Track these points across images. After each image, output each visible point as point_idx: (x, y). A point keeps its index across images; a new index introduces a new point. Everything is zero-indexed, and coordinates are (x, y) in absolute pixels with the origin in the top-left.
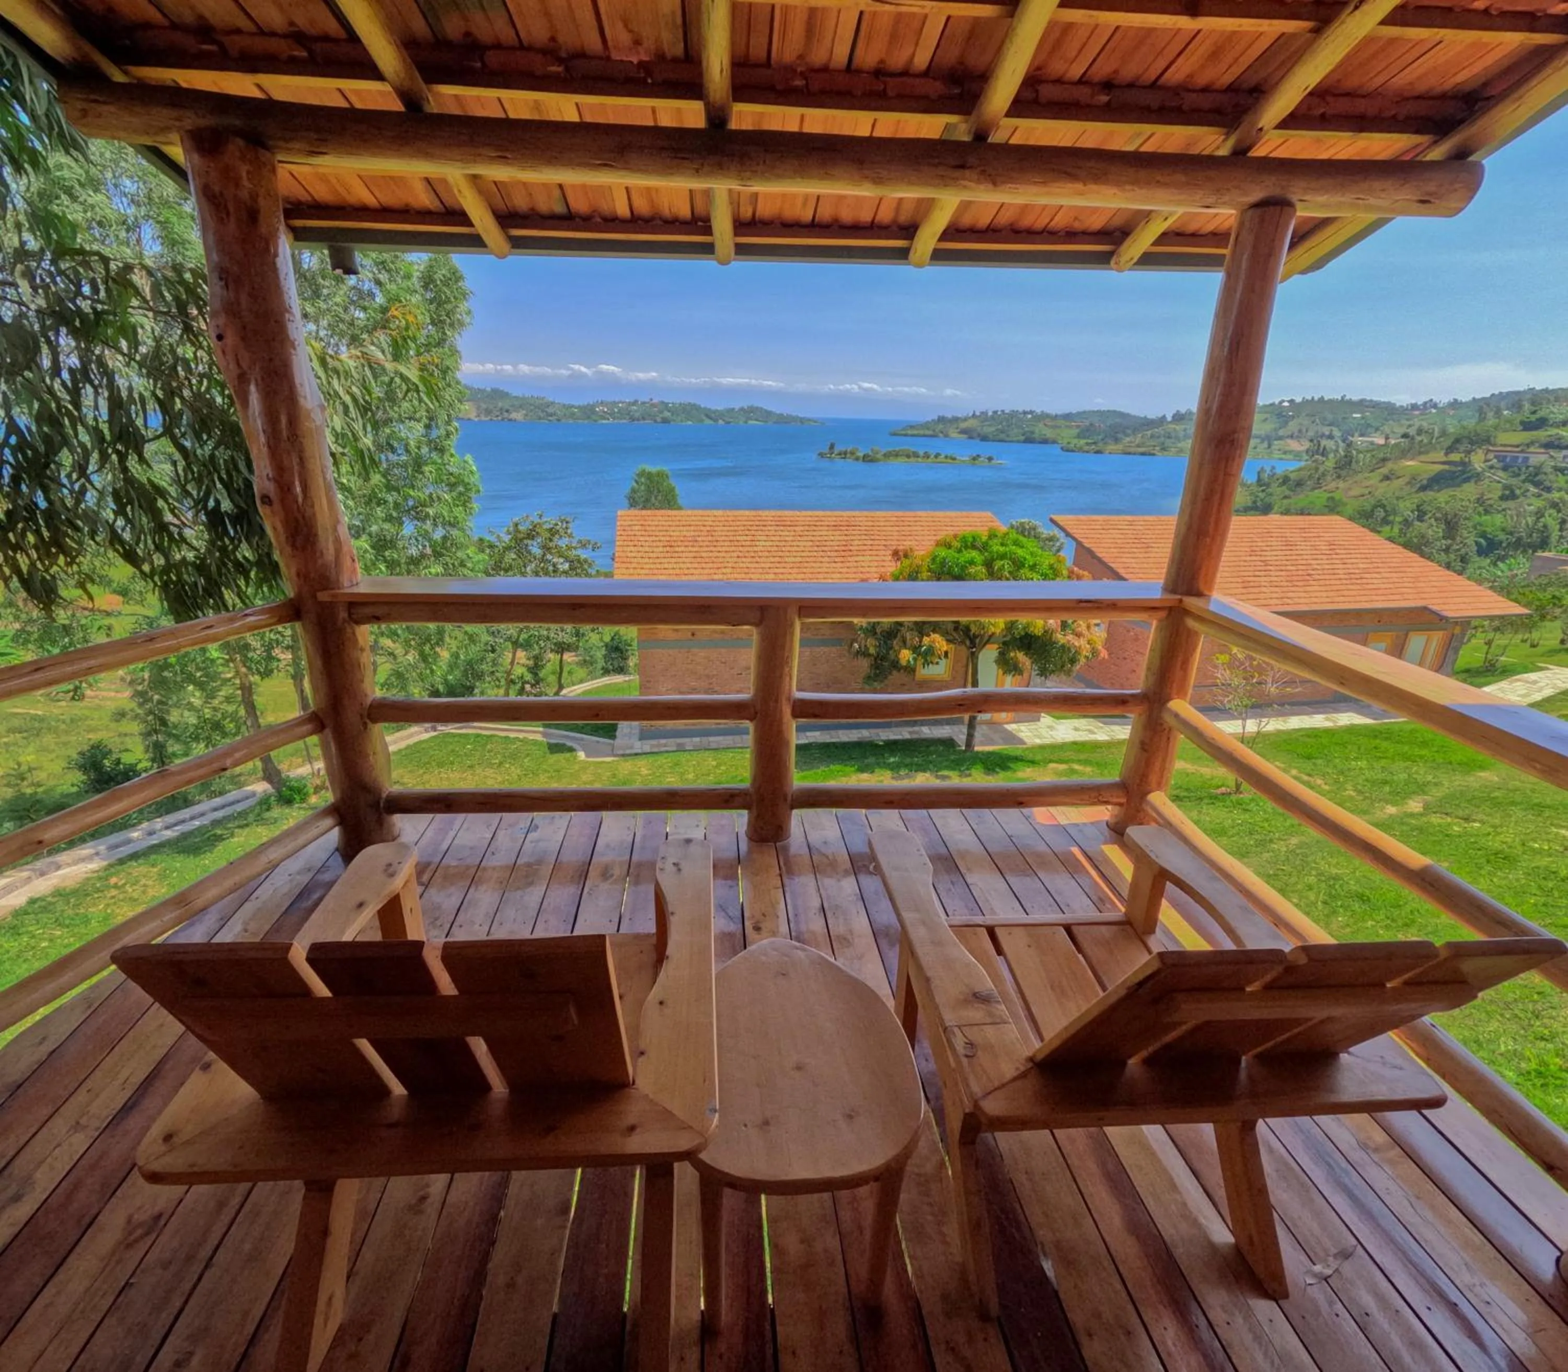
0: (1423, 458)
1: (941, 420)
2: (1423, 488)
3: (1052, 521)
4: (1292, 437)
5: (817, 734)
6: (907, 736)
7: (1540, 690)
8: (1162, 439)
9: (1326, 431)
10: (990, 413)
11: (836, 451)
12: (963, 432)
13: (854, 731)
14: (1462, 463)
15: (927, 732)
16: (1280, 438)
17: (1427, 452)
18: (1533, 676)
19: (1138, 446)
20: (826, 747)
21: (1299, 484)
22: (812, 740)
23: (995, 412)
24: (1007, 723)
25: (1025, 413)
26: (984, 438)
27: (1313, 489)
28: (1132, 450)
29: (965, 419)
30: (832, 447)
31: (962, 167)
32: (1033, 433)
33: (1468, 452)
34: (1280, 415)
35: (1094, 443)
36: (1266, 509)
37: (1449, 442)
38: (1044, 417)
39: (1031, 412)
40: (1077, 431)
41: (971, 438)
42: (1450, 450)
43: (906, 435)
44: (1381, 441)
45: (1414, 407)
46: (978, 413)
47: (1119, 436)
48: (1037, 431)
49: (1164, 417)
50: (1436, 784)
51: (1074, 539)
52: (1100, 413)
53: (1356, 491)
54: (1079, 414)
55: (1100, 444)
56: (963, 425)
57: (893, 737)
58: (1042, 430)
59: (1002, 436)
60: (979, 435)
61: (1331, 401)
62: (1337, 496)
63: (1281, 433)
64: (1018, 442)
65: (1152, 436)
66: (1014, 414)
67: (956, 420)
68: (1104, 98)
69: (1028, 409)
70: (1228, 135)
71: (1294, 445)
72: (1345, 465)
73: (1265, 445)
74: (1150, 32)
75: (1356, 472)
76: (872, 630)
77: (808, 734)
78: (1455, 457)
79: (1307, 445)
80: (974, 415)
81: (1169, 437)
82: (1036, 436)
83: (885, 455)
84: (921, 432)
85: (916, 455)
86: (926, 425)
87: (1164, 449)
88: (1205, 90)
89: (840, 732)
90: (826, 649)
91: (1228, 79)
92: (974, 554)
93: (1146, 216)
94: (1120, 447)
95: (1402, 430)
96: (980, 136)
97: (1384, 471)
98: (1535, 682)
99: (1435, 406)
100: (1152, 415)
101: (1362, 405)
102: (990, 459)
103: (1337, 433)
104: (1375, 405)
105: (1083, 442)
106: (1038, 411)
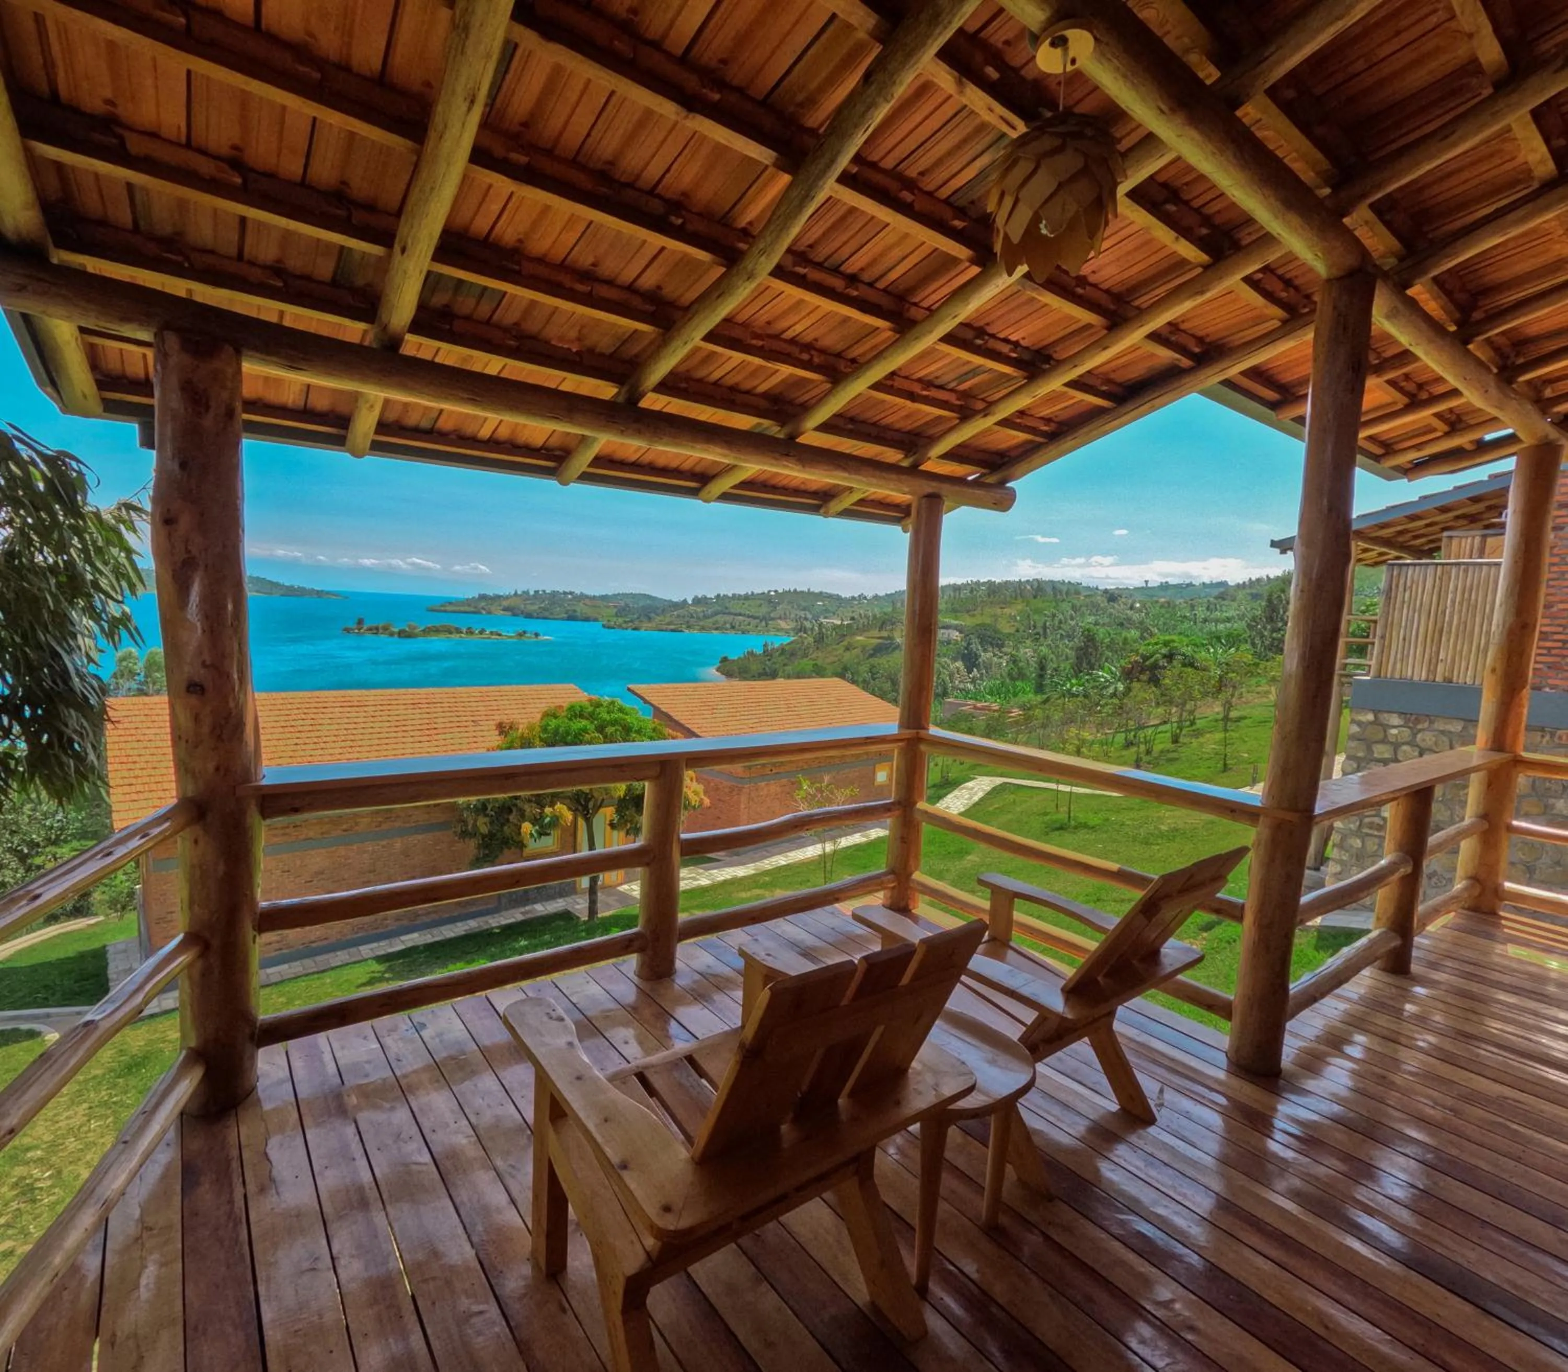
0: (867, 634)
1: (483, 597)
2: (871, 656)
3: (629, 689)
4: (780, 618)
5: (415, 935)
6: (520, 917)
7: (976, 793)
8: (687, 619)
9: (802, 614)
10: (532, 593)
11: (365, 627)
12: (505, 609)
13: (459, 924)
14: (889, 638)
15: (541, 909)
16: (772, 619)
17: (868, 631)
18: (970, 784)
19: (669, 624)
20: (431, 948)
21: (793, 654)
22: (410, 944)
23: (536, 592)
24: (621, 884)
25: (565, 593)
26: (529, 616)
27: (803, 657)
28: (664, 627)
29: (507, 598)
30: (360, 622)
31: (787, 455)
32: (575, 611)
33: (892, 630)
34: (770, 602)
35: (632, 621)
36: (773, 675)
37: (879, 625)
38: (583, 597)
39: (571, 593)
40: (615, 610)
41: (514, 615)
42: (881, 629)
43: (445, 611)
44: (839, 622)
45: (853, 598)
46: (519, 592)
47: (652, 615)
48: (578, 610)
49: (685, 601)
50: (947, 870)
51: (652, 705)
52: (633, 596)
53: (832, 659)
54: (615, 596)
55: (636, 623)
56: (505, 603)
57: (504, 922)
58: (580, 608)
59: (547, 614)
60: (522, 613)
61: (802, 592)
62: (819, 662)
63: (772, 615)
64: (563, 619)
65: (678, 616)
66: (554, 594)
67: (498, 597)
68: (850, 426)
69: (567, 590)
70: (906, 457)
71: (782, 624)
72: (820, 639)
73: (763, 623)
74: (883, 401)
75: (827, 645)
76: (482, 808)
77: (403, 938)
78: (885, 634)
79: (793, 625)
80: (516, 594)
81: (692, 617)
82: (578, 614)
83: (424, 631)
84: (462, 609)
85: (458, 631)
86: (468, 602)
87: (689, 627)
88: (897, 431)
89: (443, 928)
90: (420, 837)
91: (909, 428)
92: (584, 722)
93: (851, 489)
94: (653, 624)
95: (851, 614)
96: (792, 438)
97: (845, 643)
98: (972, 788)
99: (865, 598)
100: (675, 599)
101: (821, 596)
102: (537, 635)
103: (809, 616)
104: (830, 596)
105: (620, 620)
106: (578, 592)
